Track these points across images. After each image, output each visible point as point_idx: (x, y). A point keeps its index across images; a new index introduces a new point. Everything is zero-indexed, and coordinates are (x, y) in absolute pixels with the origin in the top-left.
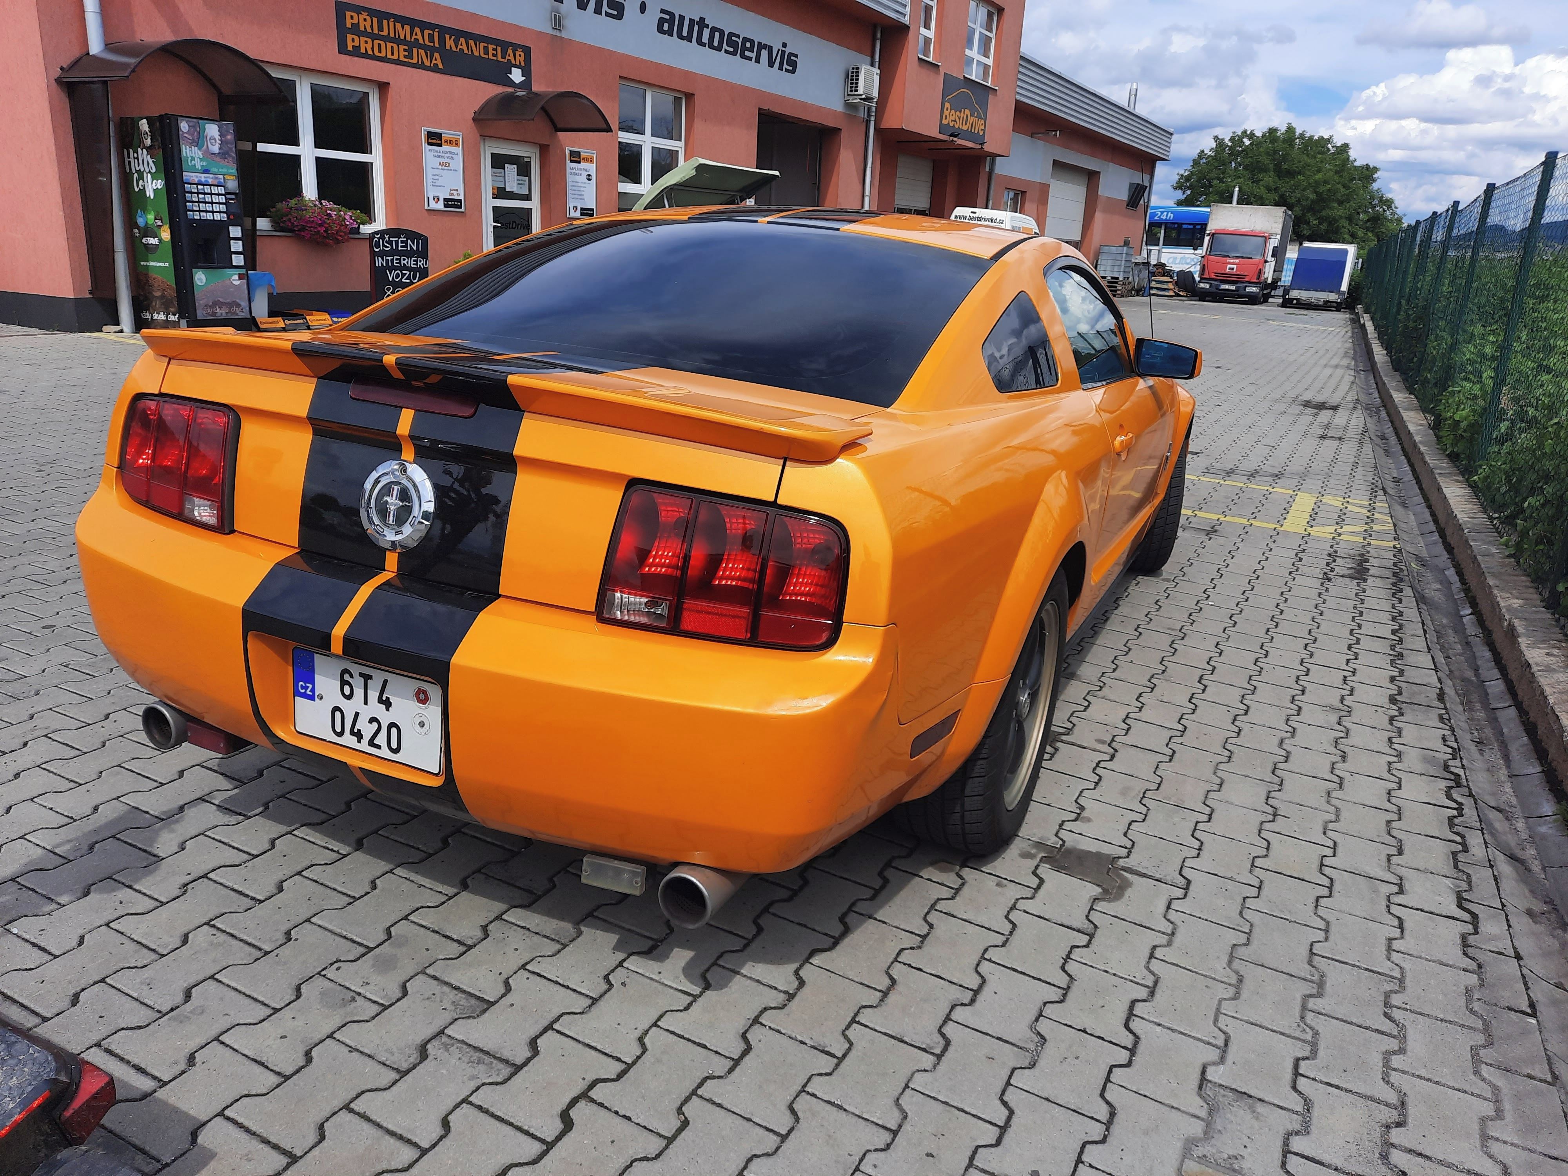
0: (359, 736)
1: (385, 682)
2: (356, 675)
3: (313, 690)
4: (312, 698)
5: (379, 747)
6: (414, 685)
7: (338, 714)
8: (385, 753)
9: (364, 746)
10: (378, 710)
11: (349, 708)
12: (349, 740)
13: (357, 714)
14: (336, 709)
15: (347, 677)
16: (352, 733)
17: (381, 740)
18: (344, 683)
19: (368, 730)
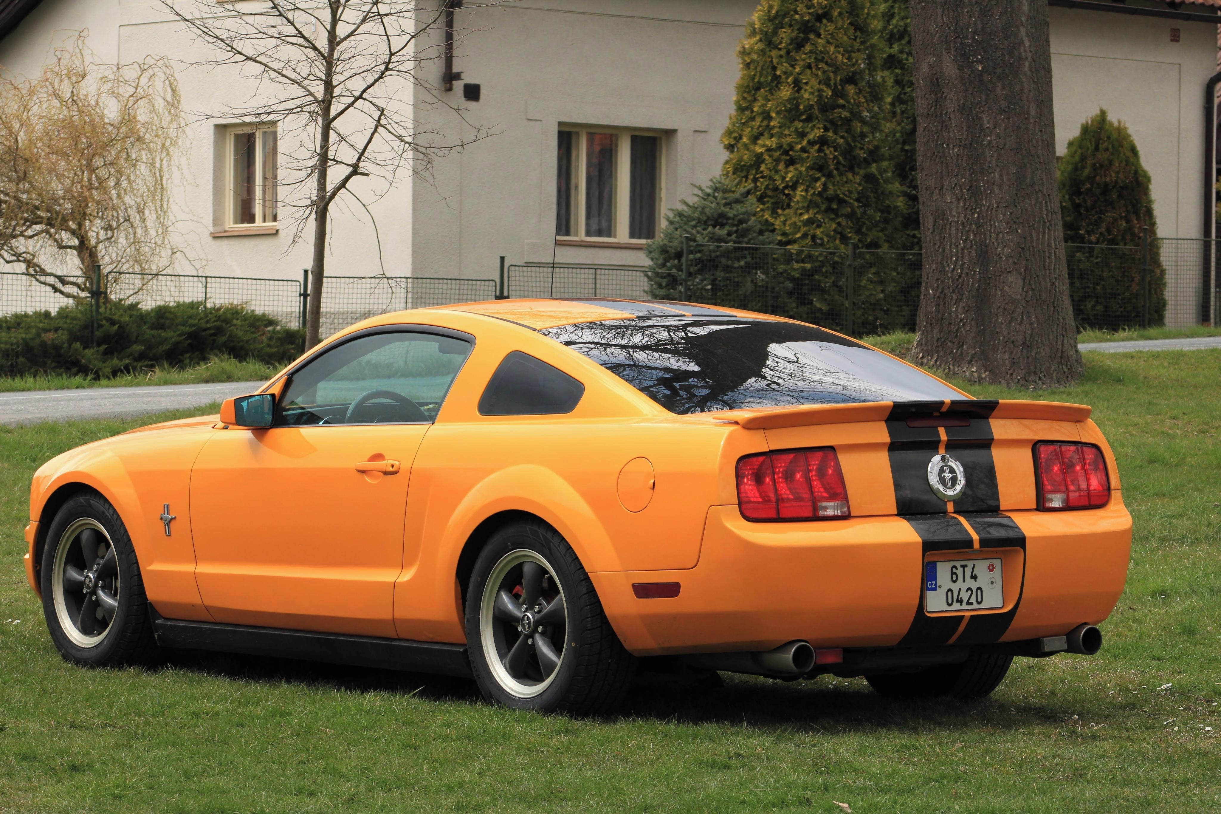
0: (960, 601)
1: (974, 565)
2: (959, 567)
3: (936, 585)
4: (935, 589)
5: (972, 604)
6: (987, 563)
7: (950, 593)
8: (976, 606)
9: (964, 606)
10: (970, 583)
11: (955, 587)
12: (956, 606)
13: (960, 589)
14: (950, 590)
15: (954, 570)
16: (958, 601)
17: (973, 600)
18: (953, 573)
19: (965, 596)
